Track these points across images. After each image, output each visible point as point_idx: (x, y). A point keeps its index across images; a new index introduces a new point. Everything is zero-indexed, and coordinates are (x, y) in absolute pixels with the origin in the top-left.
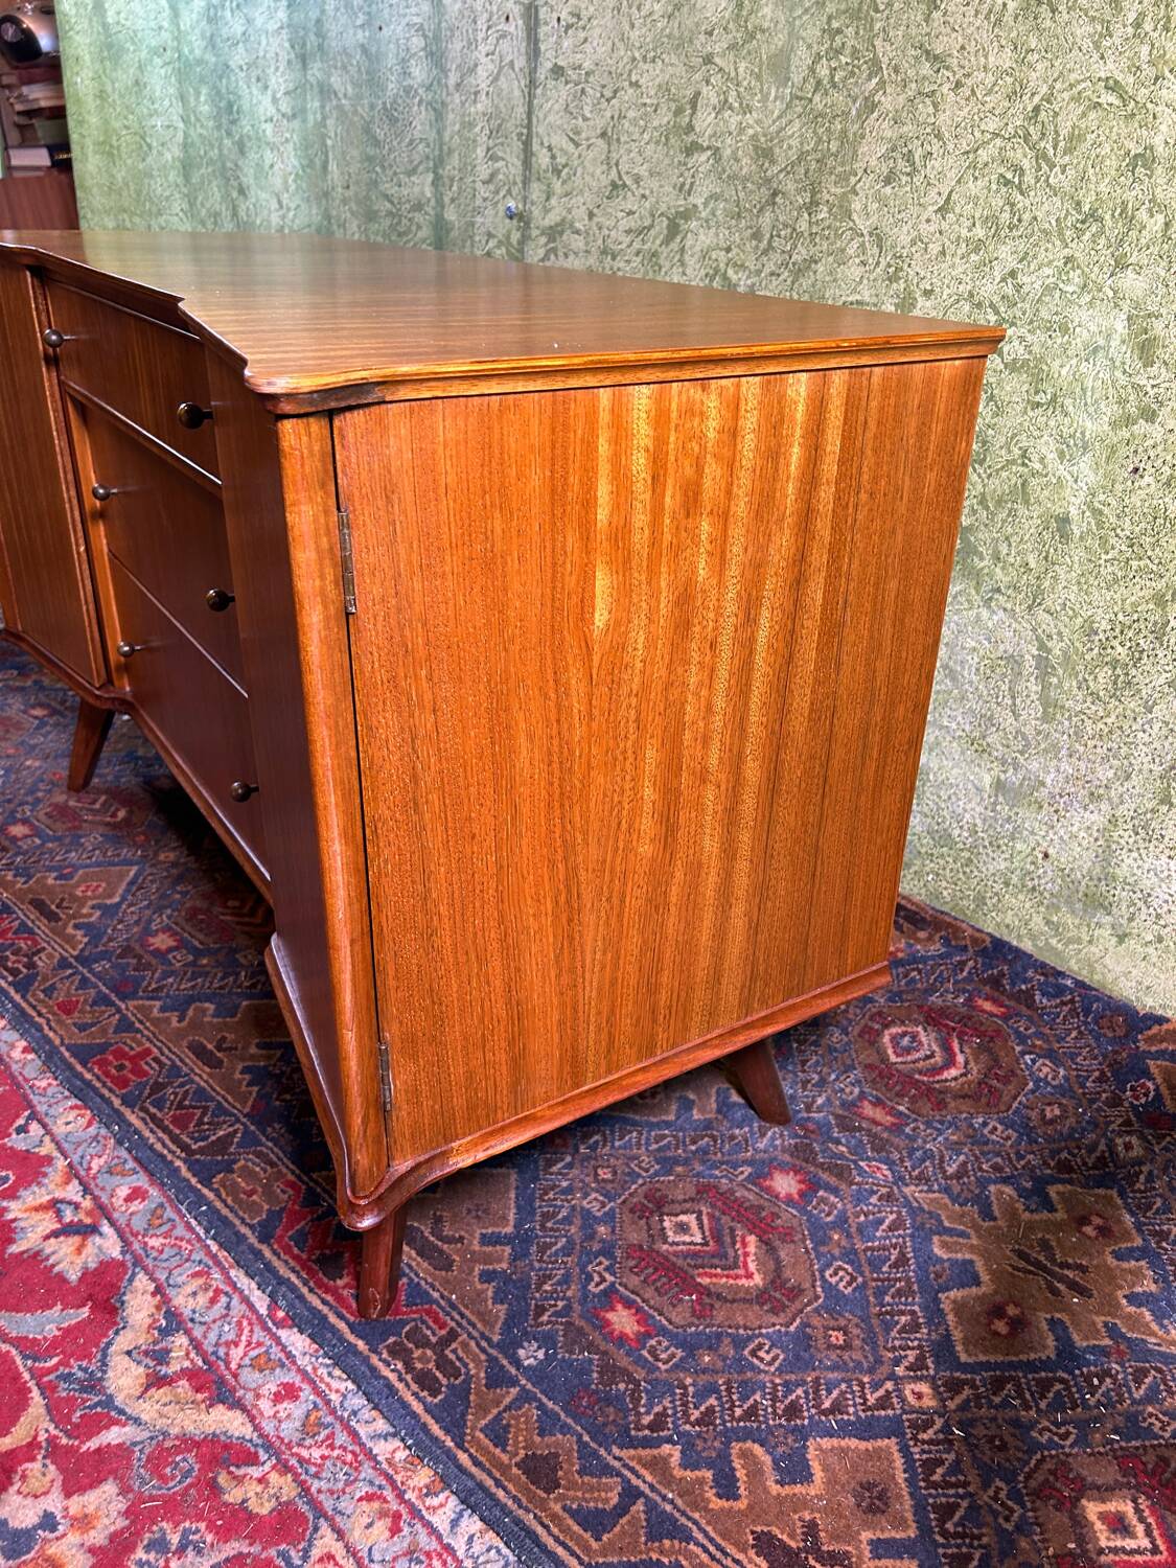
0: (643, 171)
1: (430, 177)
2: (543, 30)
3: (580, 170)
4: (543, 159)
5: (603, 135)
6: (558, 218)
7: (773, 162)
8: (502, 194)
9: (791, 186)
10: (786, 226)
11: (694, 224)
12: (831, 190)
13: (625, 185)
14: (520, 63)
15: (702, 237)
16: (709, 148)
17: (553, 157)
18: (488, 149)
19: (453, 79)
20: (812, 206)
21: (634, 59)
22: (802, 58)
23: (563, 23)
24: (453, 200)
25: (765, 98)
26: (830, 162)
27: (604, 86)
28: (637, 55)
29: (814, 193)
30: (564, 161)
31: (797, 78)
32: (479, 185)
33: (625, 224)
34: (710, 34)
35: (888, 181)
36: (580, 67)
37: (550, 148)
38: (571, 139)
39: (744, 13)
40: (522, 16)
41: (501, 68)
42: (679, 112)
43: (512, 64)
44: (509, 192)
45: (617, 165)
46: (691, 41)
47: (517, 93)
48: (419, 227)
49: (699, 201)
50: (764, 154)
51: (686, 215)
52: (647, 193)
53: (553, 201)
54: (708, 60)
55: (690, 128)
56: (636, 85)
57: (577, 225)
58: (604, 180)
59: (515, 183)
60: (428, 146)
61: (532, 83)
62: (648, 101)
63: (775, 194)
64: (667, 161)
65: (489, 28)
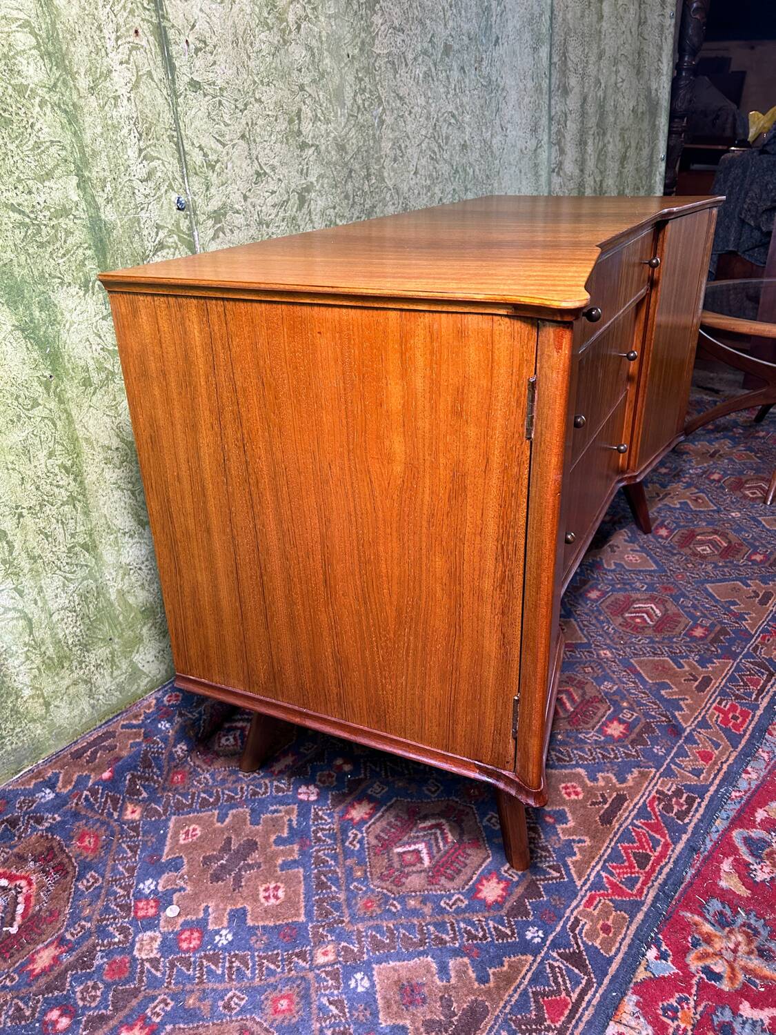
0: (276, 162)
1: (75, 180)
2: (174, 49)
3: (230, 166)
4: (196, 157)
5: (243, 137)
6: (220, 203)
7: (346, 153)
8: (163, 189)
9: (357, 167)
10: (359, 189)
11: (313, 195)
12: (375, 168)
13: (265, 173)
14: (159, 74)
15: (319, 202)
16: (312, 145)
17: (205, 155)
18: (140, 150)
19: (83, 82)
20: (368, 177)
21: (255, 82)
22: (348, 93)
23: (192, 46)
24: (108, 201)
25: (336, 116)
26: (372, 152)
27: (236, 100)
28: (256, 79)
29: (368, 169)
30: (215, 159)
31: (349, 104)
32: (136, 184)
33: (271, 200)
34: (300, 70)
35: (395, 160)
36: (214, 83)
37: (201, 148)
38: (218, 140)
39: (316, 60)
40: (153, 33)
41: (139, 78)
42: (291, 121)
43: (149, 74)
44: (170, 187)
45: (257, 159)
46: (289, 74)
47: (160, 100)
48: (69, 233)
49: (313, 179)
50: (342, 148)
51: (308, 189)
52: (281, 177)
53: (213, 190)
54: (302, 88)
55: (299, 133)
56: (259, 101)
57: (236, 206)
58: (251, 171)
59: (175, 179)
60: (64, 148)
61: (175, 94)
62: (270, 113)
63: (351, 172)
64: (290, 155)
65: (118, 38)
